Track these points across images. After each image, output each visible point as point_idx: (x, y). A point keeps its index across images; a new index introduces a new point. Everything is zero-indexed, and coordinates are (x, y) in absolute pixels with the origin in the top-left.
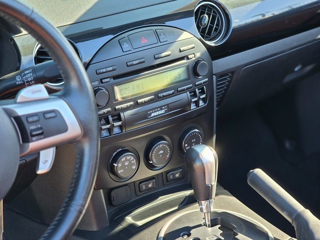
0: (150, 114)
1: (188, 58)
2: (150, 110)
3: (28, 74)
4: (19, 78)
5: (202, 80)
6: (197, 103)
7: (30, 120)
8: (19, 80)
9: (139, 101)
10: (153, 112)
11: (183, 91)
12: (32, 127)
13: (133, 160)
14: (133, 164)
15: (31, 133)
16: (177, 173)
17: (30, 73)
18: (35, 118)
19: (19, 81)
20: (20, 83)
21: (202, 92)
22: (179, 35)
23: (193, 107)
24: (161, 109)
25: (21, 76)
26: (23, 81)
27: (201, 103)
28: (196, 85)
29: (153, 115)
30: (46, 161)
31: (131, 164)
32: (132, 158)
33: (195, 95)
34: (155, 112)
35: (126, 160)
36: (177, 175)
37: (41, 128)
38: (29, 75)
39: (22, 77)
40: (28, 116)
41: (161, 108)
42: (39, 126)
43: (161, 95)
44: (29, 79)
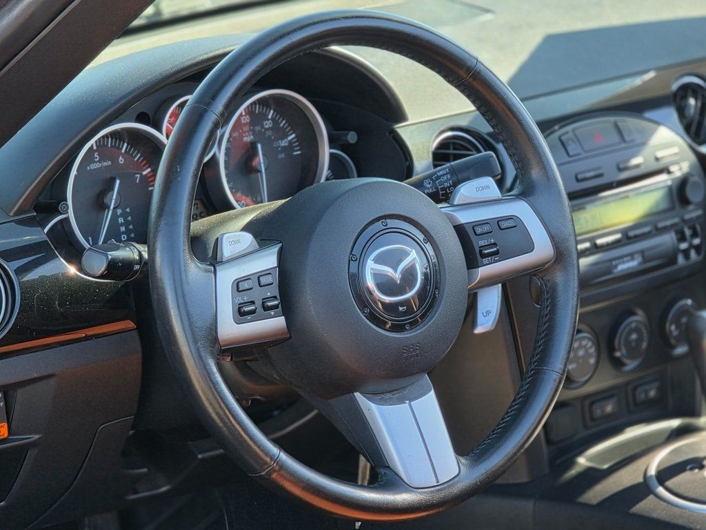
0: (616, 267)
1: (669, 172)
2: (615, 259)
3: (444, 175)
4: (430, 183)
5: (693, 213)
6: (686, 253)
7: (479, 230)
8: (428, 186)
9: (599, 242)
10: (620, 263)
11: (665, 230)
12: (482, 243)
13: (591, 347)
14: (591, 355)
15: (481, 251)
16: (651, 389)
17: (447, 174)
18: (486, 228)
19: (428, 188)
20: (431, 190)
21: (695, 235)
22: (652, 132)
23: (681, 260)
24: (633, 259)
25: (432, 180)
26: (437, 188)
27: (693, 254)
28: (684, 221)
29: (620, 268)
30: (488, 313)
31: (587, 355)
32: (590, 344)
33: (682, 238)
34: (624, 262)
35: (580, 347)
36: (652, 393)
37: (495, 244)
38: (445, 178)
39: (434, 182)
40: (475, 225)
41: (631, 256)
42: (493, 241)
43: (631, 234)
44: (446, 185)
